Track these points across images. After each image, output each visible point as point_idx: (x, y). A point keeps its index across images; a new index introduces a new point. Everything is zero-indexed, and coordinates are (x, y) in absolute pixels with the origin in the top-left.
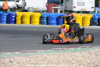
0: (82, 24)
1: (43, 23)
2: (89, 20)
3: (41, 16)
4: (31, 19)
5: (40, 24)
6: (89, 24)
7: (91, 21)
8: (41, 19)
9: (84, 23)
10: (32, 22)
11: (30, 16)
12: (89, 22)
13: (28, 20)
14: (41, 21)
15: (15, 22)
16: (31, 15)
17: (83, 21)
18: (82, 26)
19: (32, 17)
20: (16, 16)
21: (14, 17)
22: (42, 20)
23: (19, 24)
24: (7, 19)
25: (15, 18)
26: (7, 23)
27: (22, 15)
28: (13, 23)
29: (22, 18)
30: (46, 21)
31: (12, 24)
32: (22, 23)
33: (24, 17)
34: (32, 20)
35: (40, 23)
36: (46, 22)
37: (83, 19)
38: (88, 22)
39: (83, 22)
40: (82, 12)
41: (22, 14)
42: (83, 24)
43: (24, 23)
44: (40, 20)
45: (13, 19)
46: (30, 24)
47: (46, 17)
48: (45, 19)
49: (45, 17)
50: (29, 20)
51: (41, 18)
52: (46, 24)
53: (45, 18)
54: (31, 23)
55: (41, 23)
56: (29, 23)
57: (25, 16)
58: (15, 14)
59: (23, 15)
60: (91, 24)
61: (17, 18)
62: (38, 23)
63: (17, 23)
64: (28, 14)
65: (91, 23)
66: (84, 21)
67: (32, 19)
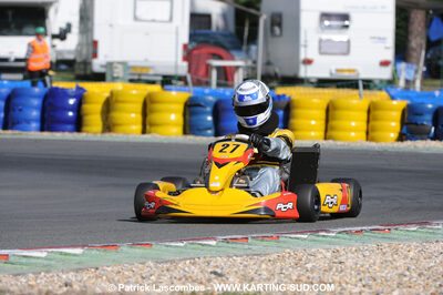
0: (367, 133)
1: (199, 130)
2: (397, 115)
3: (190, 99)
4: (145, 114)
5: (185, 132)
6: (394, 135)
7: (406, 121)
8: (192, 114)
9: (373, 130)
10: (152, 125)
11: (141, 100)
12: (393, 124)
13: (133, 115)
14: (190, 121)
15: (78, 124)
16: (145, 93)
17: (368, 121)
18: (367, 139)
19: (153, 102)
20: (81, 98)
21: (72, 102)
22: (195, 118)
23: (95, 133)
24: (44, 110)
25: (78, 108)
26: (42, 129)
27: (107, 95)
28: (69, 127)
29: (109, 106)
30: (210, 118)
31: (64, 131)
32: (108, 126)
33: (117, 101)
34: (153, 117)
35: (187, 128)
36: (211, 125)
37: (369, 112)
38: (391, 125)
39: (371, 123)
40: (363, 81)
41: (109, 90)
42: (371, 134)
43: (119, 128)
44: (184, 115)
45: (71, 114)
46: (144, 131)
47: (212, 105)
48: (206, 113)
49: (207, 103)
50: (136, 117)
51: (191, 107)
52: (209, 132)
53: (209, 109)
54: (148, 127)
55: (189, 127)
56: (139, 127)
57: (120, 98)
58: (78, 88)
59: (112, 93)
60: (404, 131)
61: (86, 107)
62: (178, 130)
63: (84, 128)
64: (134, 92)
65: (405, 127)
66: (375, 119)
67: (152, 112)
